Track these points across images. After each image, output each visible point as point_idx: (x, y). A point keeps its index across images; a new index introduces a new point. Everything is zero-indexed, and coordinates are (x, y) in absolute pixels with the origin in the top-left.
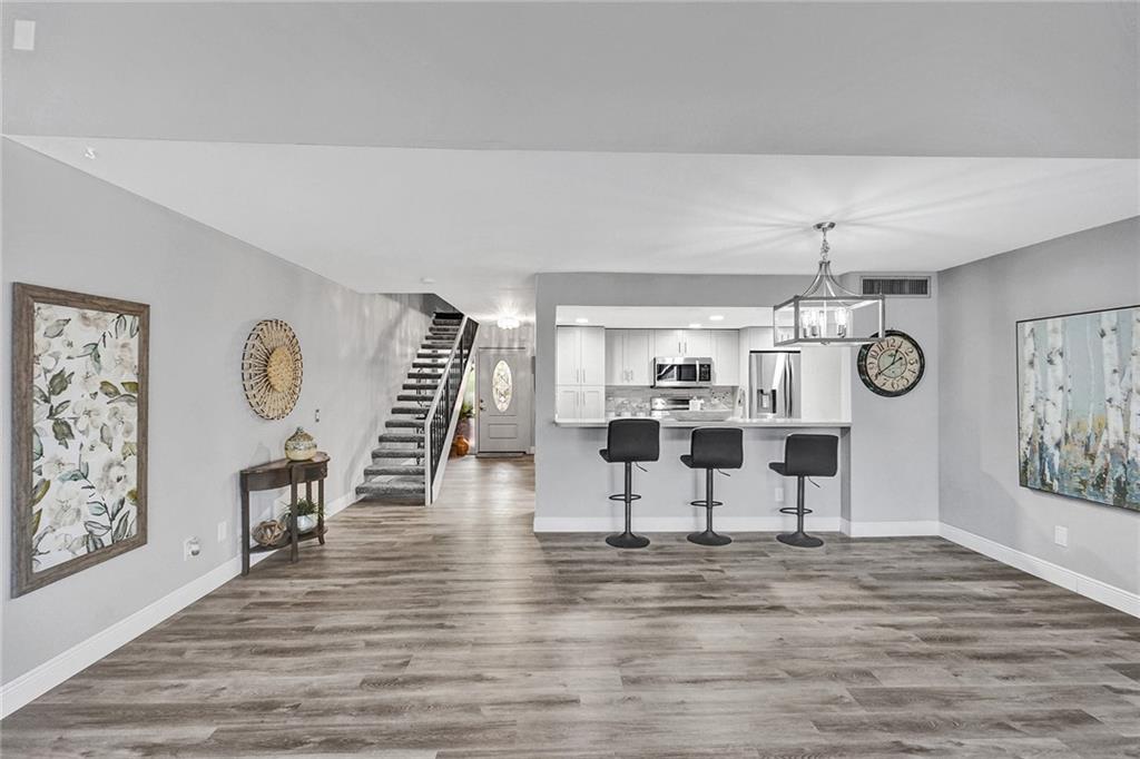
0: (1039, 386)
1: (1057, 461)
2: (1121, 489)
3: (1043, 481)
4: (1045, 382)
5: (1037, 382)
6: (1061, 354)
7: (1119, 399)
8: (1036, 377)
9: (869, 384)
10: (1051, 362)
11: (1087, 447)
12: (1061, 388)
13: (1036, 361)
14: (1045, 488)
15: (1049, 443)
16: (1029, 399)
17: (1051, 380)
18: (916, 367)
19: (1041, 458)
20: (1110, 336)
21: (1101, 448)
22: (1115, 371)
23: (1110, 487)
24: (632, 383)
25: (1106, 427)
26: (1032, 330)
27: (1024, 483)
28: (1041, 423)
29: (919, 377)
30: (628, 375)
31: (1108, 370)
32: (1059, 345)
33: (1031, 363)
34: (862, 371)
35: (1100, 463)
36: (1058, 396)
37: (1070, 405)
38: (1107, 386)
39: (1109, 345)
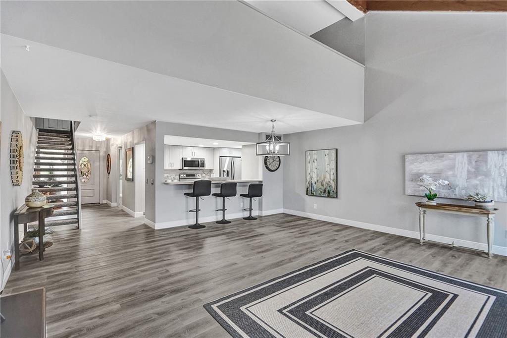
1: (315, 188)
2: (329, 193)
3: (312, 193)
4: (312, 165)
5: (310, 167)
6: (316, 160)
7: (329, 171)
9: (267, 168)
10: (314, 162)
11: (322, 183)
12: (316, 168)
13: (311, 162)
14: (312, 195)
15: (313, 183)
16: (308, 171)
17: (314, 166)
18: (278, 163)
19: (311, 187)
20: (327, 155)
21: (325, 183)
23: (327, 192)
24: (173, 168)
25: (326, 178)
26: (310, 154)
27: (307, 194)
28: (311, 178)
29: (279, 166)
30: (171, 165)
31: (326, 164)
32: (316, 157)
33: (309, 162)
34: (266, 164)
35: (325, 187)
36: (315, 171)
37: (318, 173)
39: (327, 158)
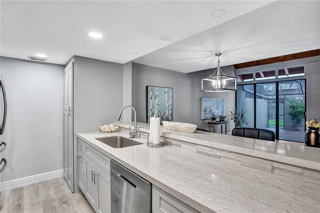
0: (153, 104)
5: (152, 103)
6: (158, 96)
10: (156, 98)
12: (158, 105)
16: (151, 108)
17: (155, 102)
21: (165, 118)
25: (166, 113)
26: (152, 89)
28: (153, 114)
31: (166, 101)
32: (157, 94)
33: (151, 98)
36: (157, 107)
37: (159, 109)
38: (166, 104)
39: (166, 95)
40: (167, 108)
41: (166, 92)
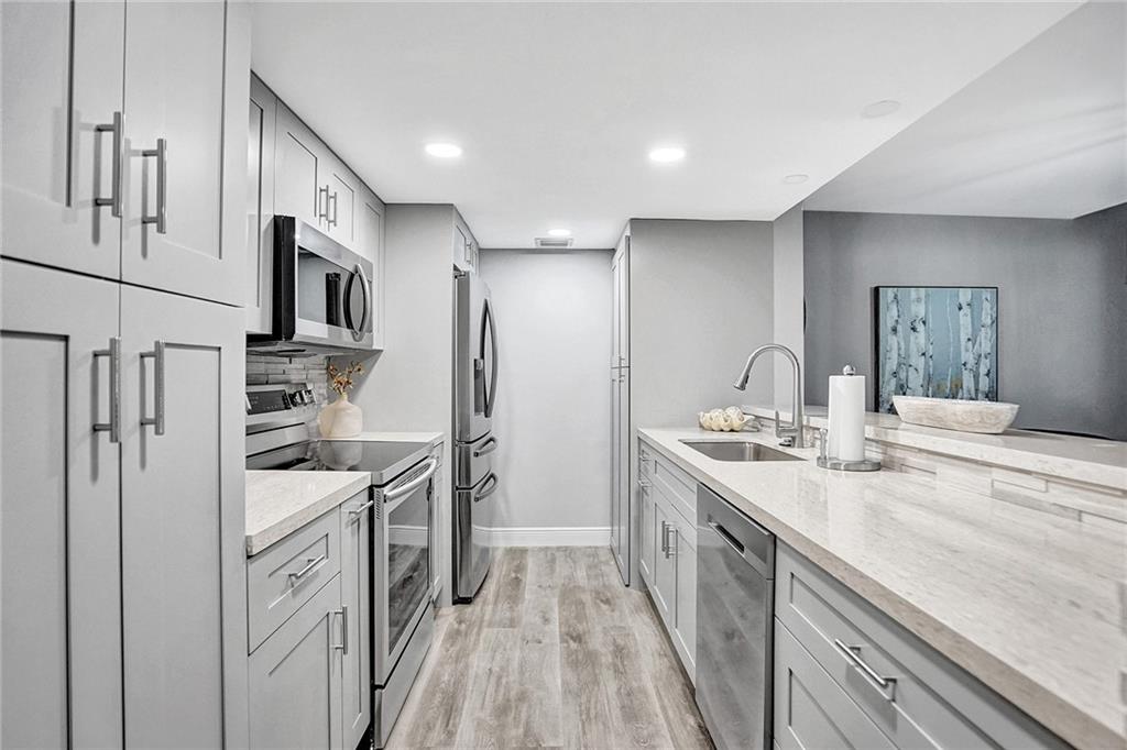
0: (902, 352)
4: (907, 343)
5: (899, 349)
6: (924, 323)
7: (971, 362)
8: (899, 343)
10: (914, 329)
12: (924, 354)
13: (899, 328)
16: (889, 365)
17: (913, 347)
20: (966, 309)
22: (969, 340)
25: (962, 387)
26: (896, 297)
28: (903, 388)
31: (963, 338)
32: (922, 314)
33: (895, 330)
36: (920, 363)
37: (931, 370)
38: (963, 353)
39: (965, 318)
40: (968, 366)
41: (964, 306)
